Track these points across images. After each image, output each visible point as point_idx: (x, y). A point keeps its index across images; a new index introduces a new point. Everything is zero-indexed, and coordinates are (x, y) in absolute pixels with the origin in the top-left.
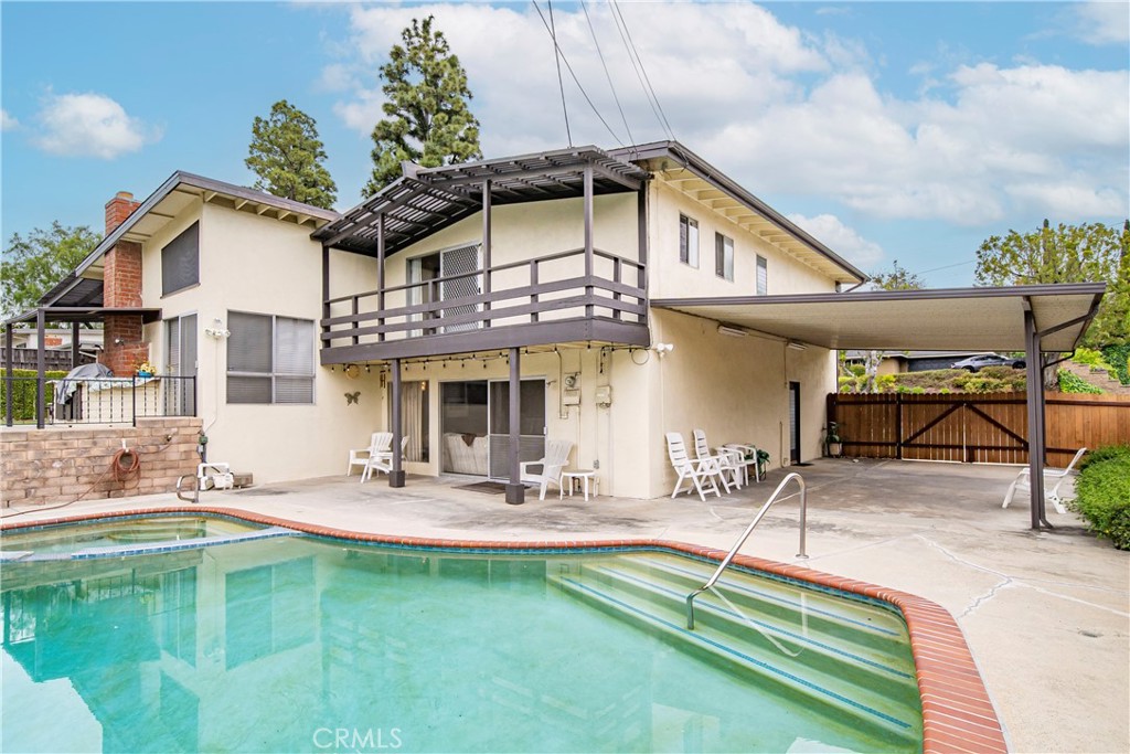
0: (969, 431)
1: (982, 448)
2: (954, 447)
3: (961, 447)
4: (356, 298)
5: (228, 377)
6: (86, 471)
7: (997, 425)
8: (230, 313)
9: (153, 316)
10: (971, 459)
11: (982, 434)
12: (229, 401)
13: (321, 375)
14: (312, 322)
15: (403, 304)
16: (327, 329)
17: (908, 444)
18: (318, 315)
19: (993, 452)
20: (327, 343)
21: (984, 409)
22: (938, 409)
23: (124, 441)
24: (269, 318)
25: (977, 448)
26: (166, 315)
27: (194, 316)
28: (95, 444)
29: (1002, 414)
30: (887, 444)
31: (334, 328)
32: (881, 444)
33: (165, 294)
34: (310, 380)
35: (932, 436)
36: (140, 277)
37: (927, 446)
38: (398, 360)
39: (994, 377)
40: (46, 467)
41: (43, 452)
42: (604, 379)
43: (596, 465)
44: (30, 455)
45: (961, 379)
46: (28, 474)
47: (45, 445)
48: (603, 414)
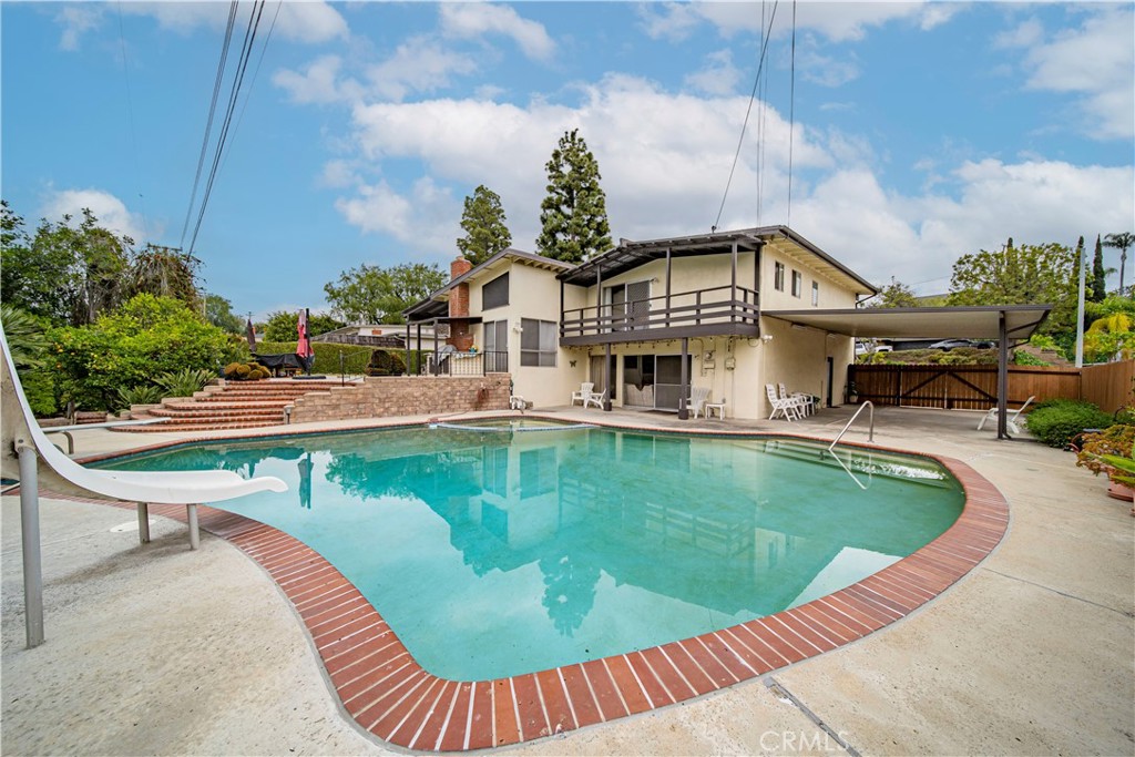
0: (949, 388)
1: (959, 400)
2: (938, 399)
3: (943, 399)
4: (582, 310)
5: (522, 353)
6: (468, 398)
7: (970, 385)
8: (523, 319)
9: (479, 320)
10: (950, 406)
11: (958, 390)
12: (522, 364)
13: (559, 350)
14: (555, 323)
16: (562, 326)
17: (904, 396)
18: (558, 320)
19: (967, 403)
20: (562, 334)
21: (962, 375)
22: (927, 376)
23: (483, 383)
24: (538, 321)
25: (954, 399)
26: (484, 320)
27: (506, 321)
29: (974, 379)
30: (890, 396)
31: (566, 326)
32: (885, 397)
33: (484, 309)
34: (554, 354)
35: (923, 392)
36: (468, 300)
37: (919, 398)
38: (610, 344)
39: (962, 354)
40: (455, 395)
41: (453, 388)
42: (730, 355)
43: (724, 401)
44: (449, 389)
45: (936, 356)
46: (449, 397)
47: (454, 384)
48: (729, 373)
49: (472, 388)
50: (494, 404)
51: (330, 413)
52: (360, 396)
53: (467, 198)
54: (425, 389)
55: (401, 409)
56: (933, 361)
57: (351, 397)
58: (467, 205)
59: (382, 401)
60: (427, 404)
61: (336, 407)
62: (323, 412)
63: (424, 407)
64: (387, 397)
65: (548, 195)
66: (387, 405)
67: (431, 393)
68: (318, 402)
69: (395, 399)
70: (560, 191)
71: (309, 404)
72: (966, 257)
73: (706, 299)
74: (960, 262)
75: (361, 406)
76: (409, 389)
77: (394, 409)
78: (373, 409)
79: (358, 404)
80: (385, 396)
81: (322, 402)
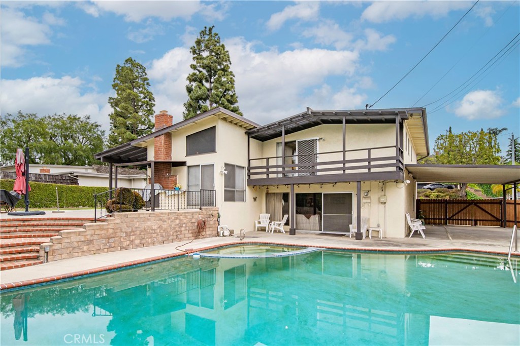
0: (475, 214)
1: (480, 220)
2: (469, 220)
3: (472, 220)
4: (268, 159)
5: (225, 190)
6: (191, 228)
7: (486, 212)
8: (226, 164)
9: (183, 164)
10: (476, 224)
11: (480, 215)
12: (225, 201)
13: (247, 188)
14: (243, 168)
15: (275, 164)
16: (249, 170)
17: (450, 219)
18: (246, 165)
19: (485, 222)
20: (249, 176)
21: (481, 205)
22: (463, 206)
23: (200, 216)
24: (234, 166)
25: (478, 220)
26: (188, 164)
27: (213, 165)
28: (193, 217)
30: (441, 219)
31: (252, 171)
32: (439, 219)
33: (187, 155)
34: (243, 192)
35: (460, 216)
36: (170, 147)
37: (458, 220)
38: (294, 184)
39: (441, 192)
40: (181, 227)
41: (181, 220)
42: (383, 193)
43: (378, 226)
44: (178, 221)
45: (428, 193)
46: (177, 229)
47: (182, 217)
48: (382, 206)
49: (193, 220)
51: (85, 248)
52: (111, 231)
53: (118, 66)
54: (161, 222)
55: (144, 241)
56: (427, 196)
57: (103, 232)
58: (118, 72)
59: (128, 235)
60: (162, 236)
61: (90, 242)
62: (78, 247)
63: (160, 239)
64: (132, 231)
65: (192, 71)
66: (132, 238)
67: (165, 226)
68: (75, 238)
69: (138, 233)
70: (201, 69)
71: (66, 241)
72: (442, 136)
73: (375, 154)
74: (438, 139)
75: (111, 240)
76: (149, 223)
77: (137, 242)
78: (121, 243)
79: (109, 238)
80: (130, 230)
81: (78, 238)
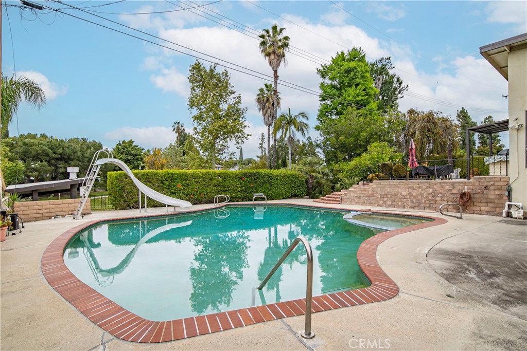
5: (526, 152)
6: (451, 199)
12: (526, 167)
23: (466, 187)
28: (454, 187)
40: (436, 196)
41: (435, 190)
44: (430, 191)
46: (430, 198)
47: (436, 187)
49: (454, 191)
50: (483, 209)
51: (357, 200)
52: (370, 192)
54: (410, 190)
55: (394, 203)
57: (366, 192)
59: (382, 196)
60: (412, 202)
61: (359, 198)
62: (354, 199)
63: (410, 204)
64: (385, 194)
66: (385, 199)
67: (415, 193)
68: (352, 194)
69: (389, 196)
71: (348, 195)
75: (371, 198)
76: (398, 190)
77: (389, 203)
78: (377, 201)
79: (370, 197)
80: (383, 193)
81: (354, 194)
